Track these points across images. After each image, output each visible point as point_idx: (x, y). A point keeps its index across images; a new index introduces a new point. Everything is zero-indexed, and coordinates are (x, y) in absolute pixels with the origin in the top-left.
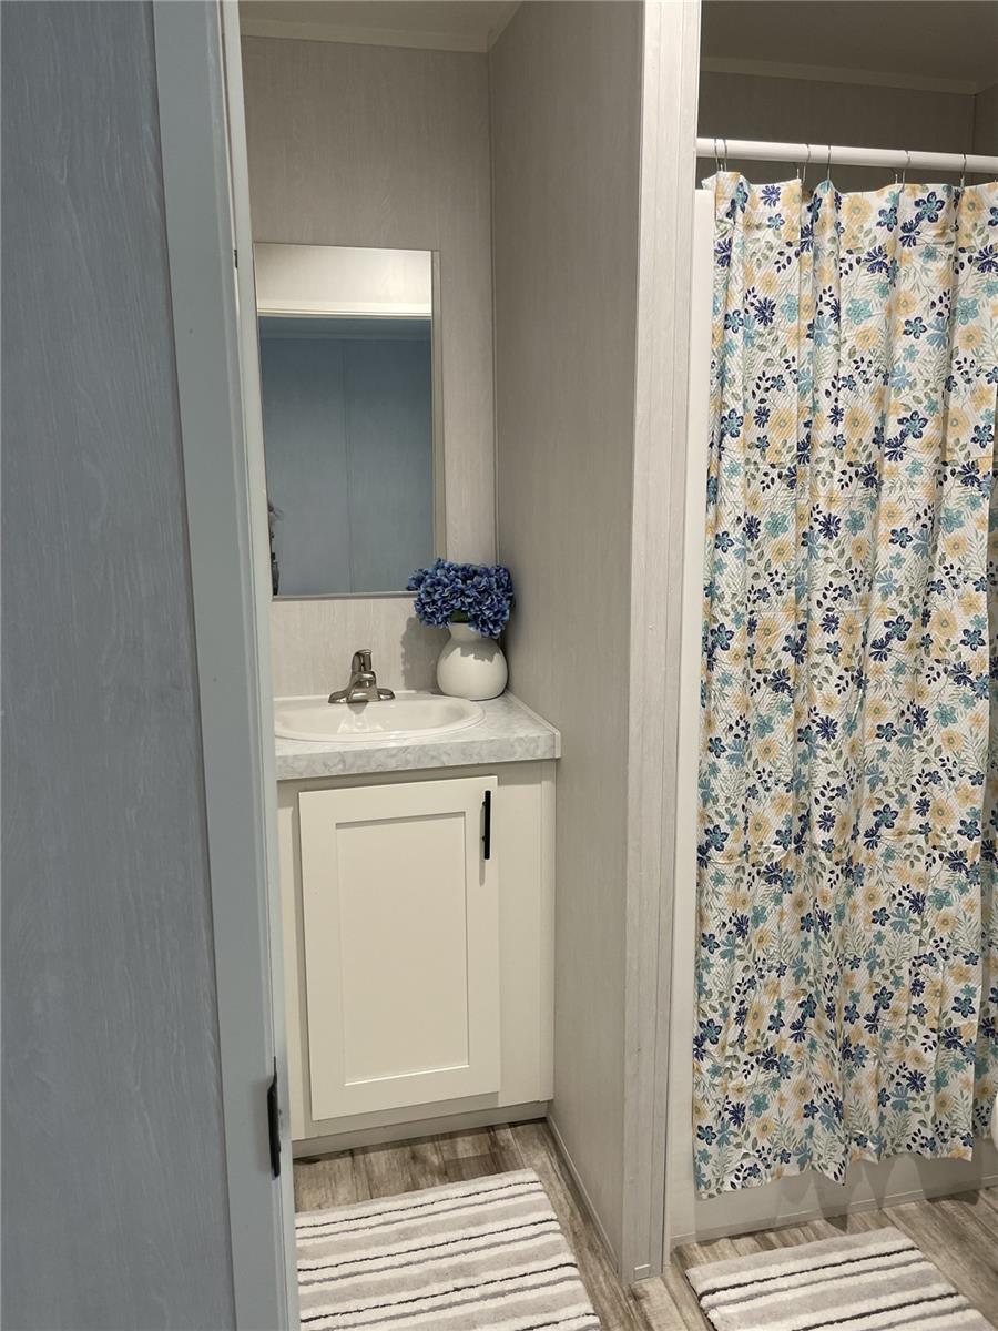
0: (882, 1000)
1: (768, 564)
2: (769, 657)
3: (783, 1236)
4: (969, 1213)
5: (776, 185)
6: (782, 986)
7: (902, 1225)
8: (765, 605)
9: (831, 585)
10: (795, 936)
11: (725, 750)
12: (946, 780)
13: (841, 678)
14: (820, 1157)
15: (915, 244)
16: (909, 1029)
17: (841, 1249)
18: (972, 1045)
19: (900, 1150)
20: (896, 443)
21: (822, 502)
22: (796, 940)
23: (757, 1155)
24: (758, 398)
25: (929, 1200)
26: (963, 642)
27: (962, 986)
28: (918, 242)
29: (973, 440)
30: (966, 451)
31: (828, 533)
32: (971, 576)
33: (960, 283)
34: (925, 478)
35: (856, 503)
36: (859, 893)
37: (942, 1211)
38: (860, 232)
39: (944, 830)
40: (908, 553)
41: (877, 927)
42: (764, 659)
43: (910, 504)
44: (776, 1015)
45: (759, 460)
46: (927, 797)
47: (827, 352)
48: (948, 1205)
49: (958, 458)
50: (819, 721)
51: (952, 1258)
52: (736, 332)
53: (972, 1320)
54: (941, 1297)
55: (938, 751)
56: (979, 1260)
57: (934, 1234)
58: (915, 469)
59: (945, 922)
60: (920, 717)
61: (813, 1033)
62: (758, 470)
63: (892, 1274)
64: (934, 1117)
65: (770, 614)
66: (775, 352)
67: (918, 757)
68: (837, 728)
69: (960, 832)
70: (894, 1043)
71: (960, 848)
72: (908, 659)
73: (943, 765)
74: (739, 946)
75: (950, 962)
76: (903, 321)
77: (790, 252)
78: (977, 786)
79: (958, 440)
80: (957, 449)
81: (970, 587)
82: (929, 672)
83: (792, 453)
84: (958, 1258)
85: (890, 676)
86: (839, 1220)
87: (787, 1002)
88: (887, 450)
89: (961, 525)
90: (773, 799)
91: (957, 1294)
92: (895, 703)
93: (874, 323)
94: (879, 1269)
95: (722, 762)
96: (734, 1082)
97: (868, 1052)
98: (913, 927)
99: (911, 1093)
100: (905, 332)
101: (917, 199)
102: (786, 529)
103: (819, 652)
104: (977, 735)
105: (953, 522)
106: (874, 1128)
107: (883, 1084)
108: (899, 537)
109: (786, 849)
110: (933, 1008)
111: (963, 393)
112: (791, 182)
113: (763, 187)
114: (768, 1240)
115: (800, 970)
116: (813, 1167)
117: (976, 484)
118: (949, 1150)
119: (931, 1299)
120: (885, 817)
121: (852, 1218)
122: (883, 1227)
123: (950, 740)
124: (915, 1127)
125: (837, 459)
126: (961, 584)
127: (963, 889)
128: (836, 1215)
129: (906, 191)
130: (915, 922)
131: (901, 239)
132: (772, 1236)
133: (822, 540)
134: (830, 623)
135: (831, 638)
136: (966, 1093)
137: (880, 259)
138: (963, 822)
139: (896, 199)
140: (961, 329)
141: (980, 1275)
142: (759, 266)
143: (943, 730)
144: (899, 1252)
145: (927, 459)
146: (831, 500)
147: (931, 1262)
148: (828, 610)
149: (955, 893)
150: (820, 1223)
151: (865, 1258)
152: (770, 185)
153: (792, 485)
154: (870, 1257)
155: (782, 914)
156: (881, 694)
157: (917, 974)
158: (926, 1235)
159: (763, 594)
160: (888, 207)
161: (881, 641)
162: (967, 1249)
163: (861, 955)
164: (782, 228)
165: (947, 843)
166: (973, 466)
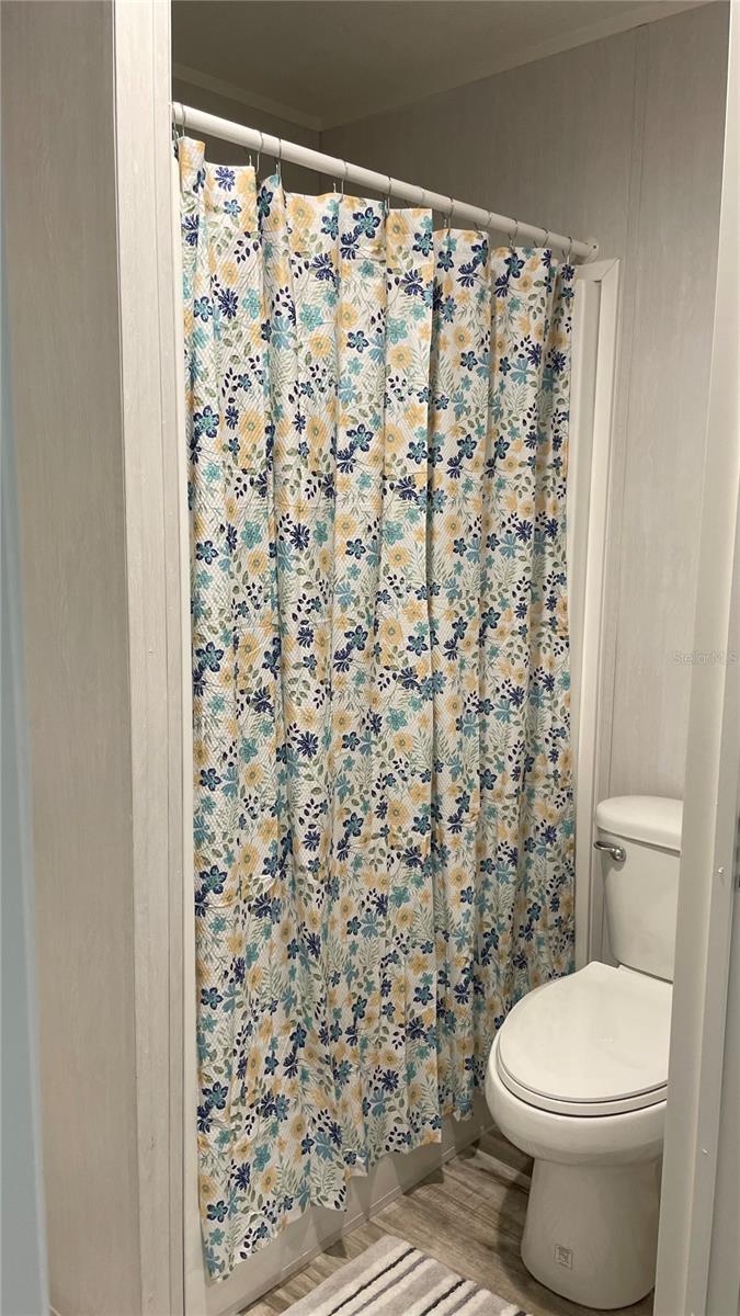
0: (359, 1009)
1: (246, 577)
2: (250, 676)
3: (291, 1288)
4: (441, 1193)
5: (230, 168)
6: (274, 1024)
7: (393, 1230)
8: (245, 621)
9: (304, 597)
10: (284, 967)
11: (220, 782)
12: (399, 781)
13: (318, 691)
14: (318, 1190)
15: (354, 258)
16: (381, 1031)
17: (352, 1279)
18: (433, 1030)
19: (381, 1154)
20: (346, 455)
21: (291, 511)
22: (284, 970)
23: (263, 1212)
24: (228, 397)
25: (405, 1194)
26: (408, 648)
27: (420, 976)
28: (357, 255)
29: (409, 456)
30: (402, 466)
31: (300, 544)
32: (413, 585)
33: (389, 302)
34: (372, 491)
35: (320, 514)
36: (337, 905)
37: (420, 1201)
38: (307, 236)
39: (400, 829)
40: (362, 564)
41: (352, 937)
42: (246, 678)
43: (362, 517)
44: (270, 1056)
45: (233, 465)
46: (385, 800)
47: (286, 354)
48: (421, 1193)
49: (396, 472)
50: (300, 738)
51: (445, 1245)
52: (206, 320)
53: (485, 1301)
54: (452, 1290)
55: (392, 754)
56: (465, 1238)
57: (421, 1227)
58: (364, 482)
59: (404, 918)
60: (376, 722)
61: (305, 1064)
62: (232, 474)
63: (404, 1284)
64: (408, 1111)
65: (250, 630)
66: (239, 349)
67: (377, 762)
68: (318, 743)
69: (414, 829)
70: (371, 1049)
71: (415, 844)
72: (365, 667)
73: (397, 767)
74: (238, 993)
75: (410, 955)
76: (347, 332)
77: (249, 243)
78: (427, 783)
79: (395, 455)
80: (394, 464)
81: (413, 595)
82: (381, 679)
83: (261, 459)
84: (450, 1244)
85: (352, 686)
86: (336, 1248)
87: (279, 1039)
88: (339, 462)
89: (402, 537)
90: (260, 826)
91: (464, 1281)
92: (357, 711)
93: (324, 331)
94: (391, 1285)
95: (217, 796)
96: (238, 1143)
97: (351, 1066)
98: (380, 929)
99: (387, 1094)
100: (349, 345)
101: (356, 212)
102: (260, 540)
103: (297, 667)
104: (425, 735)
105: (394, 534)
106: (362, 1141)
107: (365, 1094)
108: (354, 548)
109: (273, 877)
110: (400, 1004)
111: (396, 410)
112: (245, 168)
113: (217, 167)
114: (279, 1299)
115: (289, 1000)
116: (313, 1204)
117: (413, 498)
118: (422, 1139)
119: (445, 1296)
120: (353, 826)
121: (348, 1242)
122: (377, 1239)
123: (402, 743)
124: (391, 1125)
125: (302, 468)
126: (405, 593)
127: (419, 883)
128: (332, 1244)
129: (344, 202)
130: (380, 924)
131: (342, 250)
132: (280, 1293)
133: (294, 551)
134: (305, 637)
135: (306, 652)
136: (431, 1077)
137: (327, 267)
138: (416, 819)
139: (336, 208)
140: (392, 348)
141: (473, 1253)
142: (220, 253)
143: (395, 733)
144: (401, 1259)
145: (373, 471)
146: (300, 510)
147: (431, 1257)
148: (303, 623)
149: (412, 888)
150: (320, 1259)
151: (375, 1279)
152: (224, 167)
153: (263, 492)
154: (379, 1276)
155: (271, 947)
156: (345, 703)
157: (385, 974)
158: (416, 1232)
159: (242, 609)
160: (330, 215)
161: (343, 651)
162: (453, 1231)
163: (341, 969)
164: (239, 215)
165: (403, 842)
166: (409, 481)
